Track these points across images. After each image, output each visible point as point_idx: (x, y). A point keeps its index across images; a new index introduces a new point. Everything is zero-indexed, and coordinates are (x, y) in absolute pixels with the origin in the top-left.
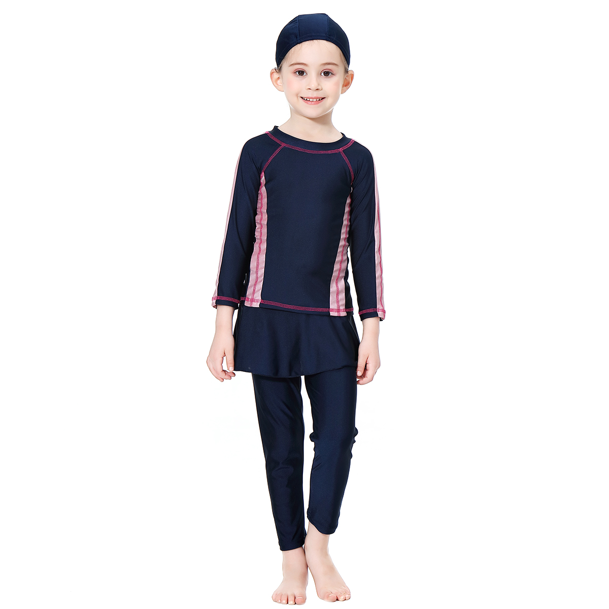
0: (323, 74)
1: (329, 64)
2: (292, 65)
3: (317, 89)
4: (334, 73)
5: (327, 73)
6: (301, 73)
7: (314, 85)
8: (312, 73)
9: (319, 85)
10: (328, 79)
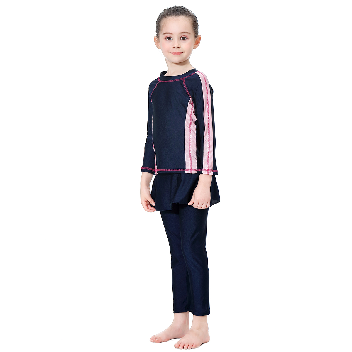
0: (181, 39)
1: (185, 33)
2: (164, 34)
3: (178, 47)
4: (188, 38)
5: (184, 38)
6: (169, 38)
7: (176, 45)
8: (175, 38)
9: (179, 45)
10: (185, 41)
